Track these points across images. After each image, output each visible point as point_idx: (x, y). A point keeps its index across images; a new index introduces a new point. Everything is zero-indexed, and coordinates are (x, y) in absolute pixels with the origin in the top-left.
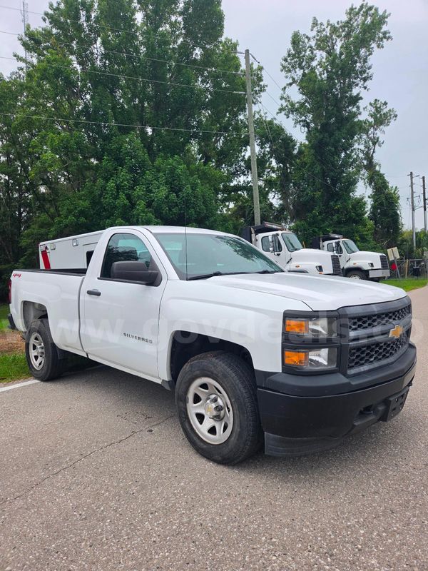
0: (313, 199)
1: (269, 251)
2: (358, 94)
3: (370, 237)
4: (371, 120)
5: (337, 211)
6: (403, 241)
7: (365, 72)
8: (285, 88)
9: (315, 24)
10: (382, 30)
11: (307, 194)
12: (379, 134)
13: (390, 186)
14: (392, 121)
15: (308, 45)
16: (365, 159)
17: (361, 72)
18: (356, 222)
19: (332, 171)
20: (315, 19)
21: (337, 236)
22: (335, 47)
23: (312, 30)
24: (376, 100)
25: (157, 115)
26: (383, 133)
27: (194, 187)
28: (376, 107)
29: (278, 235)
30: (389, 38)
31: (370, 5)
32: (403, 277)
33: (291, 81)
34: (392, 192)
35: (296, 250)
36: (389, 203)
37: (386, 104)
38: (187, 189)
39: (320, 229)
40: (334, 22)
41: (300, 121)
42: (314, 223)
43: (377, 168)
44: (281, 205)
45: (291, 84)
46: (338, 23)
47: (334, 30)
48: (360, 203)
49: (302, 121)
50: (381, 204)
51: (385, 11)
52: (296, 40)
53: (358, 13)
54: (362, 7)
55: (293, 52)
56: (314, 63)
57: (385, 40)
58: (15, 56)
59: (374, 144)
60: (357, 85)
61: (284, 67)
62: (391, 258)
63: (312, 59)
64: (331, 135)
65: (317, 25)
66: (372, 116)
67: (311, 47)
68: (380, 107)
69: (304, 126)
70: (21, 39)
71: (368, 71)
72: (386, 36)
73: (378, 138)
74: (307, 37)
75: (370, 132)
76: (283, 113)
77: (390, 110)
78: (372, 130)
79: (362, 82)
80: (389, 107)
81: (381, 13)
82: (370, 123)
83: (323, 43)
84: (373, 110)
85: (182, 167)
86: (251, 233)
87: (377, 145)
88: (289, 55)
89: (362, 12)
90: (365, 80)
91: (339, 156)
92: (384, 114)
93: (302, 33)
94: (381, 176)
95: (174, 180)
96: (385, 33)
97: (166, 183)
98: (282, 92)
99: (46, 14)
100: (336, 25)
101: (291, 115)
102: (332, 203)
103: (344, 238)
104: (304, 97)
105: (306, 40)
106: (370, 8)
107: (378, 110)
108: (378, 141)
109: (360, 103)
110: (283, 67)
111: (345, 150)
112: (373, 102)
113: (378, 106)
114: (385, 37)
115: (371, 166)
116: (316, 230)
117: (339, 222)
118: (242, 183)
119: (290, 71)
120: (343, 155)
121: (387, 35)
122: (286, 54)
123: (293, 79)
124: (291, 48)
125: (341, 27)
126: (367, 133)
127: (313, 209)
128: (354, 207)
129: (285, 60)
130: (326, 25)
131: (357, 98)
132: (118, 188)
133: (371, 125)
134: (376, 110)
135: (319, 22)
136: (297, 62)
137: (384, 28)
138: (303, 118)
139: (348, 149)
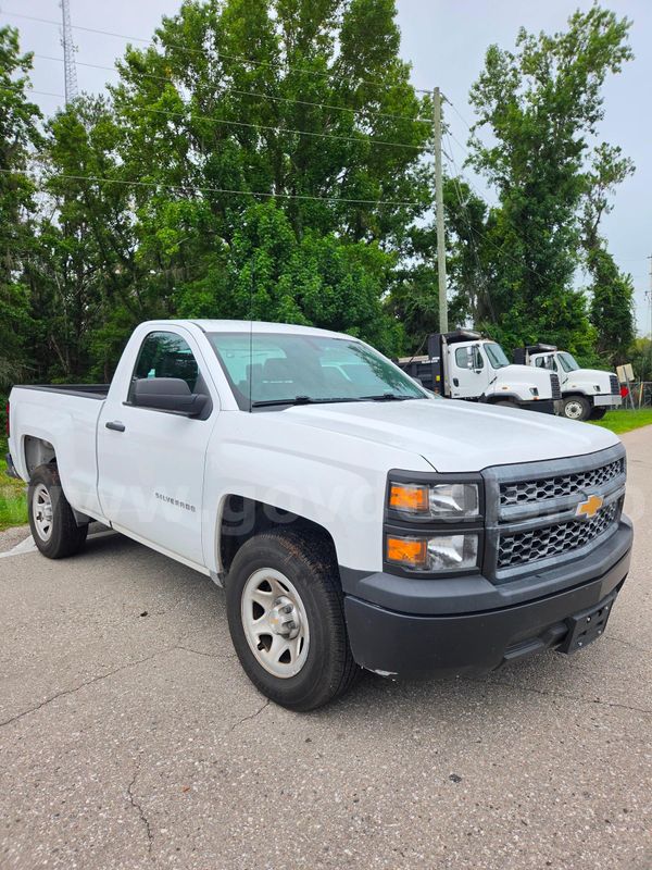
0: (511, 292)
1: (467, 367)
2: (582, 140)
3: (590, 349)
4: (597, 173)
5: (545, 311)
6: (637, 354)
7: (593, 108)
8: (474, 129)
9: (523, 36)
10: (620, 46)
11: (503, 286)
12: (606, 194)
13: (620, 272)
14: (628, 177)
15: (510, 67)
16: (584, 231)
17: (587, 108)
18: (571, 327)
19: (540, 252)
20: (522, 29)
21: (549, 348)
22: (550, 70)
23: (517, 45)
24: (604, 144)
25: (303, 174)
26: (613, 194)
27: (356, 277)
28: (604, 154)
29: (478, 345)
30: (629, 56)
31: (603, 10)
32: (636, 405)
33: (483, 118)
34: (623, 281)
35: (502, 366)
36: (618, 298)
37: (619, 150)
38: (348, 280)
39: (520, 335)
40: (550, 34)
41: (496, 179)
42: (511, 327)
43: (602, 246)
44: (455, 298)
45: (482, 123)
46: (556, 36)
47: (550, 45)
48: (576, 299)
49: (498, 179)
50: (606, 300)
51: (625, 19)
52: (493, 59)
53: (585, 23)
54: (592, 13)
55: (487, 75)
56: (517, 92)
57: (623, 60)
58: (108, 88)
59: (599, 209)
60: (581, 126)
61: (474, 98)
62: (622, 380)
63: (514, 86)
64: (541, 199)
65: (525, 38)
66: (597, 168)
67: (514, 69)
68: (610, 155)
69: (501, 186)
70: (119, 66)
71: (598, 107)
72: (625, 54)
73: (605, 201)
74: (510, 56)
75: (593, 192)
76: (471, 166)
77: (625, 160)
78: (597, 188)
79: (588, 123)
80: (624, 154)
81: (619, 20)
82: (594, 178)
83: (533, 64)
84: (600, 158)
85: (340, 248)
86: (441, 342)
87: (603, 212)
88: (483, 81)
89: (591, 20)
90: (592, 119)
91: (550, 229)
92: (616, 165)
93: (502, 48)
94: (608, 258)
95: (329, 267)
96: (623, 50)
97: (319, 272)
98: (470, 134)
99: (158, 32)
100: (554, 39)
101: (482, 170)
102: (537, 299)
103: (558, 350)
104: (502, 142)
105: (508, 60)
106: (604, 15)
107: (606, 158)
108: (605, 205)
109: (584, 152)
110: (472, 96)
111: (559, 221)
112: (599, 147)
113: (608, 153)
114: (623, 56)
115: (592, 242)
116: (515, 337)
117: (547, 327)
118: (410, 267)
119: (482, 104)
120: (555, 228)
121: (627, 53)
122: (478, 80)
123: (487, 115)
124: (486, 70)
125: (561, 43)
126: (589, 194)
127: (510, 307)
128: (569, 306)
129: (477, 88)
130: (538, 38)
131: (580, 146)
132: (256, 276)
133: (595, 181)
134: (605, 159)
135: (528, 34)
136: (492, 90)
137: (623, 43)
138: (501, 174)
139: (563, 220)
